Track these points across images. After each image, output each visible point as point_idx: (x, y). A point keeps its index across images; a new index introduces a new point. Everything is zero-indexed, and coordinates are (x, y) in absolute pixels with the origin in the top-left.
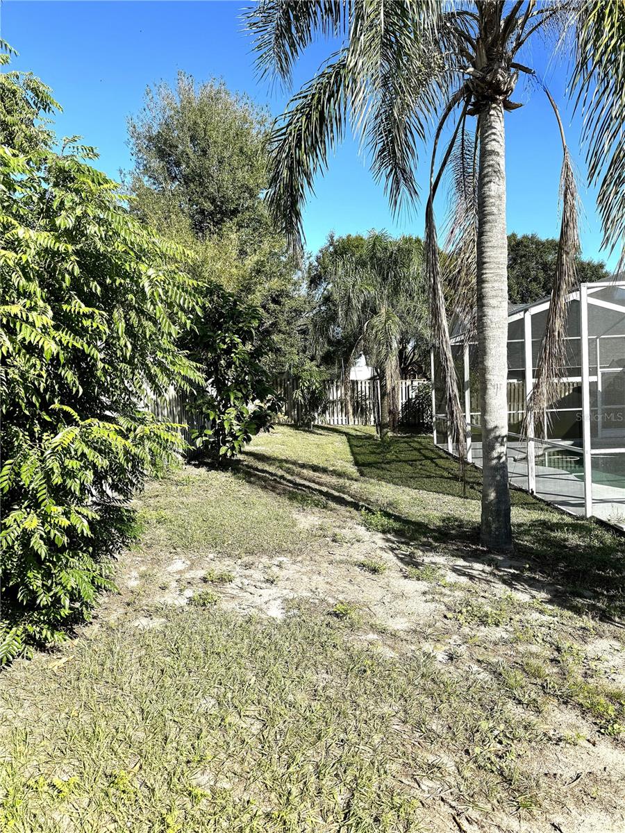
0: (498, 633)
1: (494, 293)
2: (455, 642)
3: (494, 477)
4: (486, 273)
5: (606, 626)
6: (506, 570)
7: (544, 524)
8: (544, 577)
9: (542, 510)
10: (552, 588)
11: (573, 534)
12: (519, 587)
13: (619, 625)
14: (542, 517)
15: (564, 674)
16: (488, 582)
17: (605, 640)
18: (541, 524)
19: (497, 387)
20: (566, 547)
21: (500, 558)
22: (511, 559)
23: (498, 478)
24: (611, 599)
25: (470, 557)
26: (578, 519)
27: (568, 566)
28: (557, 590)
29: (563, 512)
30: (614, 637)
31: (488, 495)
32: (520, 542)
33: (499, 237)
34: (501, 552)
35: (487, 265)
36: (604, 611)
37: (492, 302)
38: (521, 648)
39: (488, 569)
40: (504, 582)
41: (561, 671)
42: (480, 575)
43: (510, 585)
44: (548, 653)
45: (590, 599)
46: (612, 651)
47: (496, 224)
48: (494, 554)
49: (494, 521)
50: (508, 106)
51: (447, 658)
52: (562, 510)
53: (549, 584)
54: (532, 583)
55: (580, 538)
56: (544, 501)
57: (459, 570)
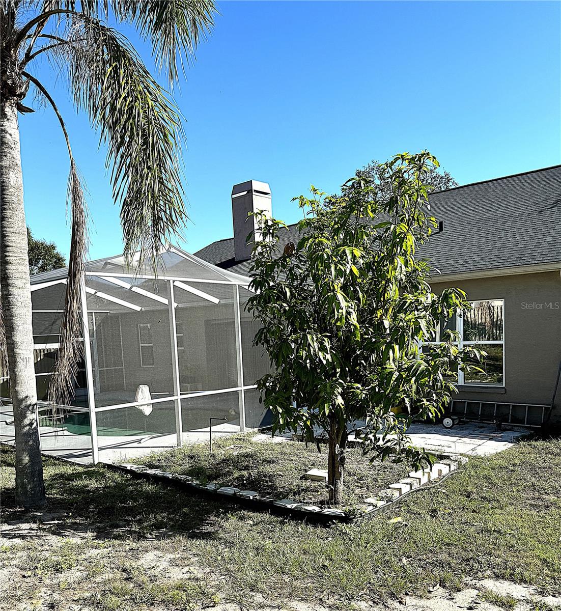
0: (75, 575)
1: (18, 275)
2: (45, 593)
3: (27, 442)
4: (9, 256)
5: (144, 543)
6: (50, 522)
7: (61, 476)
8: (84, 521)
9: (55, 464)
10: (94, 527)
11: (90, 479)
12: (67, 533)
13: (151, 540)
14: (57, 471)
15: (140, 586)
16: (39, 537)
17: (150, 553)
18: (59, 477)
19: (26, 360)
20: (89, 491)
21: (39, 514)
22: (50, 511)
23: (31, 443)
24: (139, 522)
25: (13, 520)
26: (88, 467)
27: (98, 506)
28: (98, 528)
29: (73, 464)
30: (155, 549)
31: (22, 460)
32: (50, 496)
33: (20, 225)
34: (39, 509)
35: (11, 248)
36: (139, 533)
37: (18, 283)
38: (98, 579)
39: (34, 526)
40: (54, 533)
41: (136, 585)
42: (29, 533)
43: (59, 534)
44: (119, 575)
45: (125, 527)
46: (158, 558)
47: (16, 213)
48: (34, 512)
49: (29, 483)
50: (21, 108)
51: (48, 608)
52: (71, 462)
53: (90, 524)
54: (76, 527)
55: (97, 481)
56: (53, 457)
57: (9, 534)
